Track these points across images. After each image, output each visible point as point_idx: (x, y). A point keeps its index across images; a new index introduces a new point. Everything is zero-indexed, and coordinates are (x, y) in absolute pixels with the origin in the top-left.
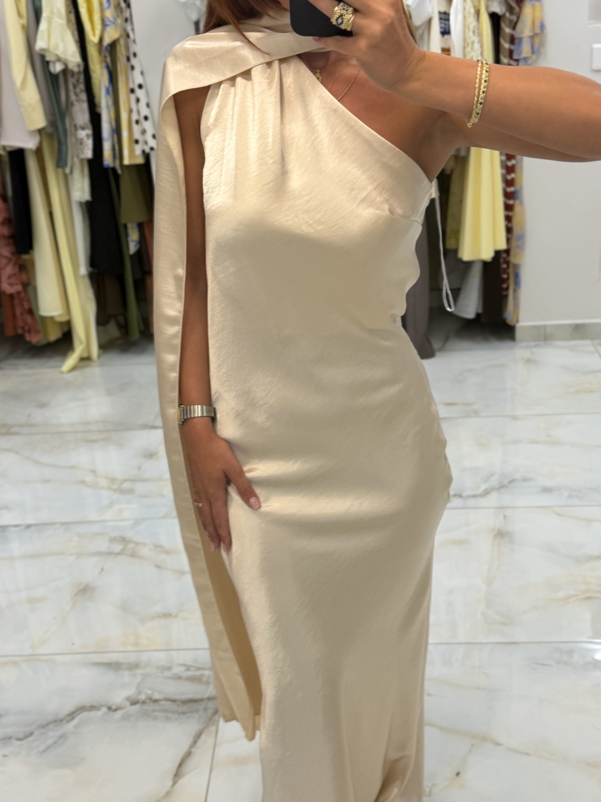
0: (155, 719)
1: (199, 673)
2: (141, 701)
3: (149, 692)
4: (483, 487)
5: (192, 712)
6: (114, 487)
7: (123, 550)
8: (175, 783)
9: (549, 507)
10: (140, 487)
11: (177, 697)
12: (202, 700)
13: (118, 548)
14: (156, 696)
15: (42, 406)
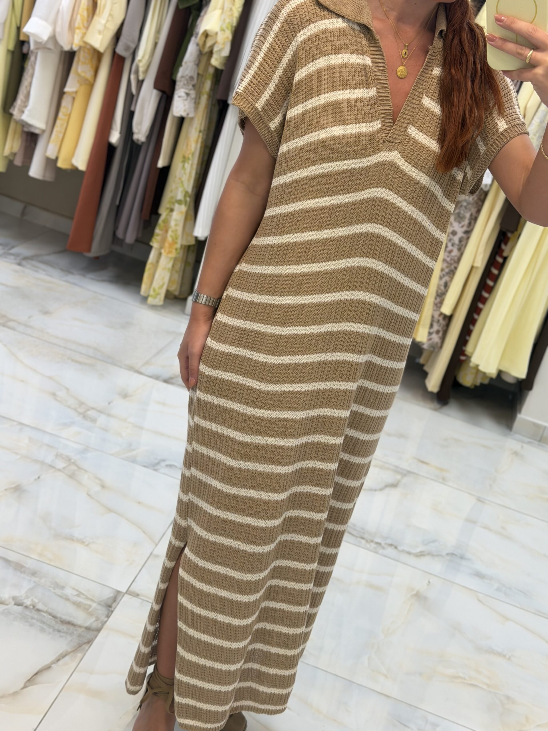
0: (32, 625)
1: (88, 602)
2: (25, 605)
3: (36, 601)
4: (420, 549)
5: (66, 633)
6: (81, 410)
7: (64, 468)
8: (25, 687)
9: (473, 590)
10: (102, 420)
11: (59, 615)
12: (80, 627)
13: (61, 464)
14: (40, 606)
15: (46, 313)
